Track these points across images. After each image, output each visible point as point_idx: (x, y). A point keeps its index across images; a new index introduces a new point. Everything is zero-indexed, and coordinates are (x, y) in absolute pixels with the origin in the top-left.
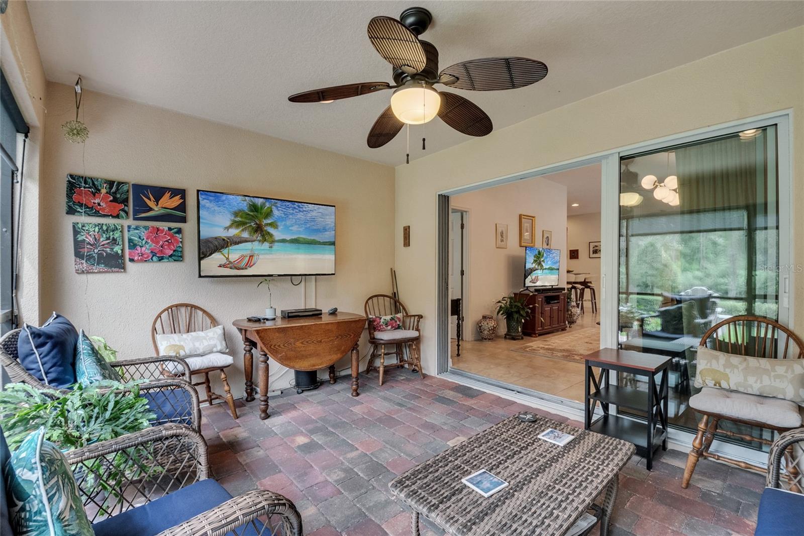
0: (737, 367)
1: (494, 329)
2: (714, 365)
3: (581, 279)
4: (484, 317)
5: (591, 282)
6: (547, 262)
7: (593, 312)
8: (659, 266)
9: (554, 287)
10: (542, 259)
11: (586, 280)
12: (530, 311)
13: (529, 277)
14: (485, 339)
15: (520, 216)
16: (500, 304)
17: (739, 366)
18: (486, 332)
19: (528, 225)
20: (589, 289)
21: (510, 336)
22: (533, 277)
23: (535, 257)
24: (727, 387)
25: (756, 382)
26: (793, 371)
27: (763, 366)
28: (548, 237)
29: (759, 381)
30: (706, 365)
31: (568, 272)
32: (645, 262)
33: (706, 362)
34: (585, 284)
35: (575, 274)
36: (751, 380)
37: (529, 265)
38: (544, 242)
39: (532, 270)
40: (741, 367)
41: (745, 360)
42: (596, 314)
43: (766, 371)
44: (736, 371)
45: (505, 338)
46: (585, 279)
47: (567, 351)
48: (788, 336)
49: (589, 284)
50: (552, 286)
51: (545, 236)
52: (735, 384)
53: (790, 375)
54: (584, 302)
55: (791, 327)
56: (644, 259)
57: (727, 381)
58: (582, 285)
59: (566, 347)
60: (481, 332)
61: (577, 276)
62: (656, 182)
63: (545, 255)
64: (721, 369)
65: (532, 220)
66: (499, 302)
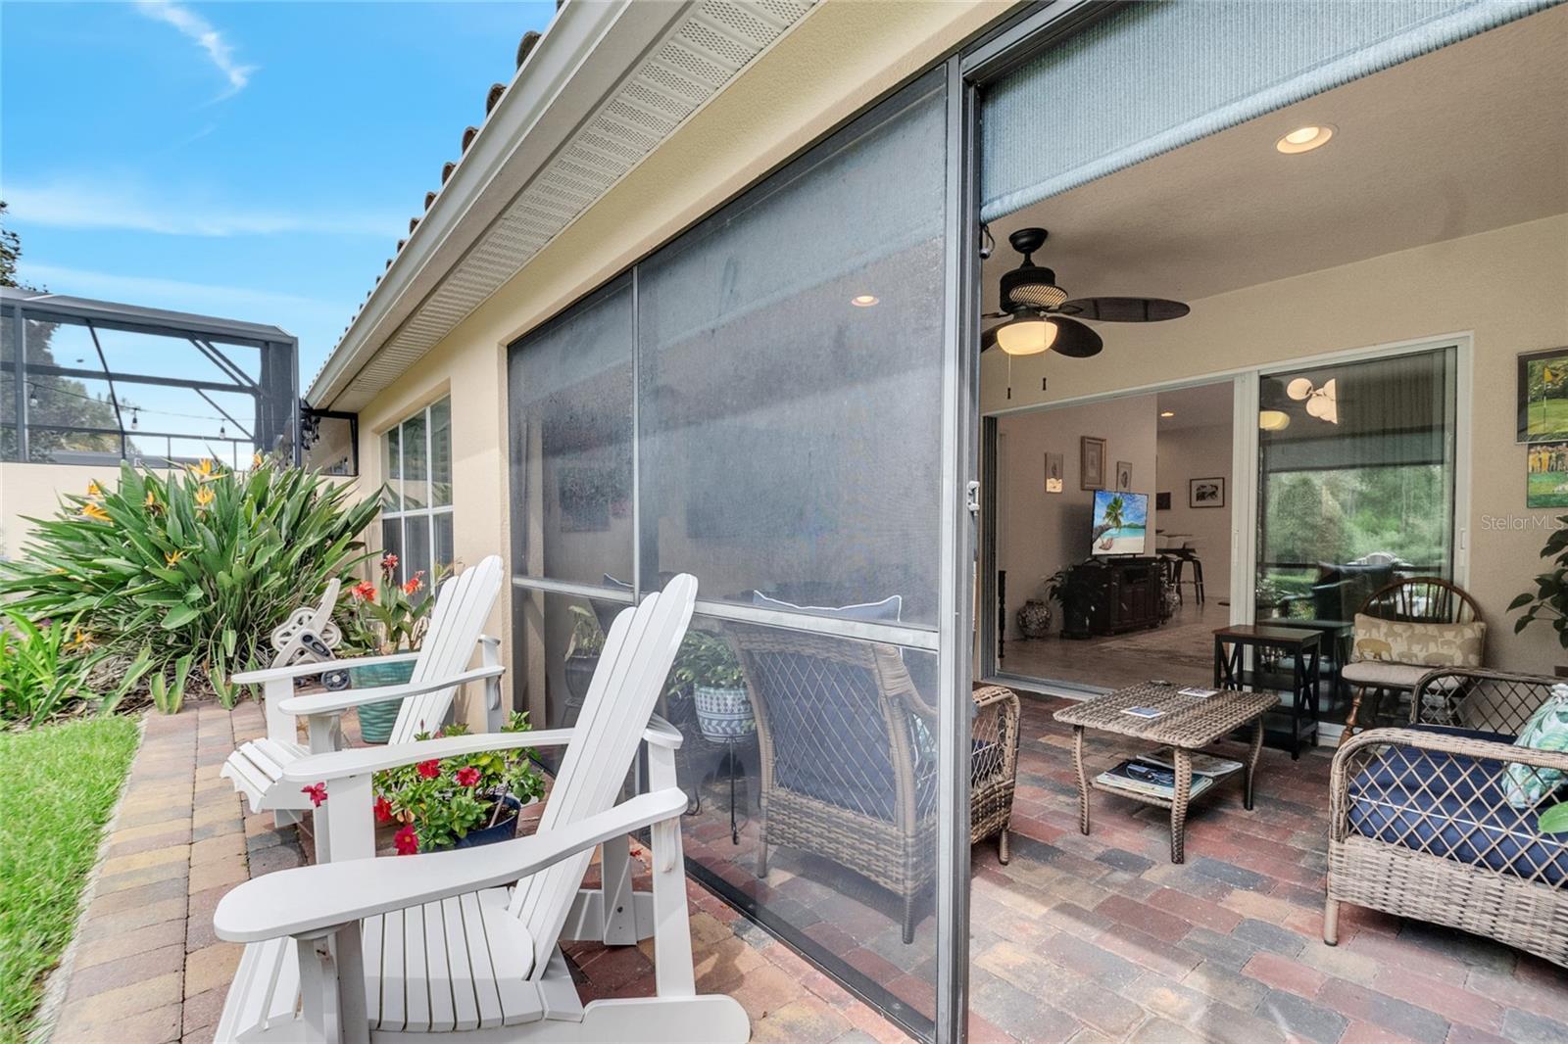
0: (1401, 635)
1: (1047, 622)
2: (1375, 634)
3: (1178, 544)
4: (1030, 603)
5: (1193, 551)
6: (1127, 515)
7: (1198, 603)
8: (1319, 521)
9: (1137, 556)
10: (1119, 511)
11: (1187, 547)
12: (1102, 594)
13: (1099, 540)
14: (1032, 638)
15: (1083, 439)
16: (1051, 583)
17: (1404, 634)
18: (1033, 626)
19: (1094, 454)
20: (1191, 563)
21: (1072, 632)
22: (1105, 540)
23: (1108, 507)
24: (1389, 659)
25: (1421, 651)
26: (1463, 636)
27: (1430, 633)
28: (1125, 473)
29: (1425, 650)
30: (1365, 635)
31: (1158, 532)
32: (1291, 514)
33: (1364, 631)
34: (1185, 553)
35: (1169, 536)
36: (1416, 649)
37: (1098, 521)
38: (1120, 481)
39: (1104, 529)
40: (1405, 635)
41: (1411, 626)
42: (1203, 605)
43: (1434, 638)
44: (1399, 639)
45: (1062, 637)
46: (1184, 545)
47: (1167, 652)
48: (1463, 599)
49: (1191, 554)
50: (1134, 554)
51: (1121, 472)
52: (1398, 655)
53: (1458, 641)
54: (1182, 585)
55: (1466, 589)
56: (1290, 508)
57: (1389, 650)
58: (1179, 556)
59: (1165, 647)
60: (1026, 626)
61: (1171, 539)
62: (1310, 389)
63: (1124, 504)
64: (1383, 639)
65: (1101, 445)
66: (1052, 579)
